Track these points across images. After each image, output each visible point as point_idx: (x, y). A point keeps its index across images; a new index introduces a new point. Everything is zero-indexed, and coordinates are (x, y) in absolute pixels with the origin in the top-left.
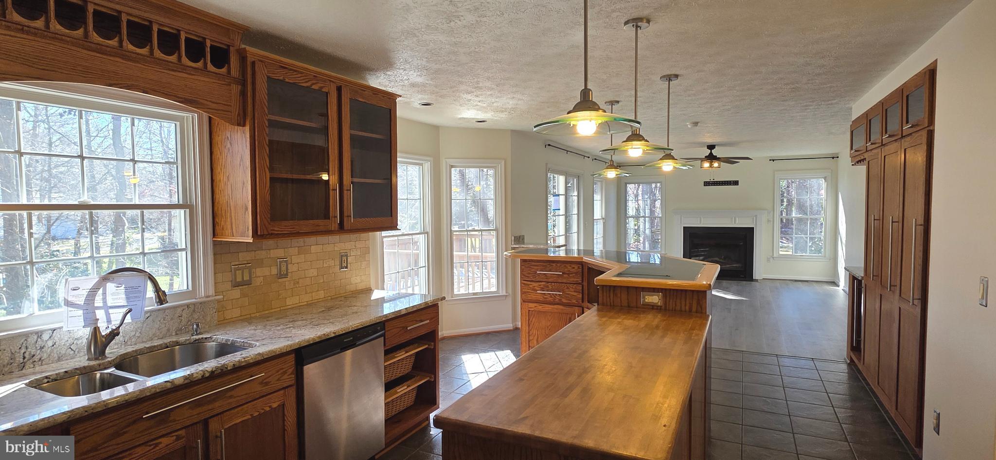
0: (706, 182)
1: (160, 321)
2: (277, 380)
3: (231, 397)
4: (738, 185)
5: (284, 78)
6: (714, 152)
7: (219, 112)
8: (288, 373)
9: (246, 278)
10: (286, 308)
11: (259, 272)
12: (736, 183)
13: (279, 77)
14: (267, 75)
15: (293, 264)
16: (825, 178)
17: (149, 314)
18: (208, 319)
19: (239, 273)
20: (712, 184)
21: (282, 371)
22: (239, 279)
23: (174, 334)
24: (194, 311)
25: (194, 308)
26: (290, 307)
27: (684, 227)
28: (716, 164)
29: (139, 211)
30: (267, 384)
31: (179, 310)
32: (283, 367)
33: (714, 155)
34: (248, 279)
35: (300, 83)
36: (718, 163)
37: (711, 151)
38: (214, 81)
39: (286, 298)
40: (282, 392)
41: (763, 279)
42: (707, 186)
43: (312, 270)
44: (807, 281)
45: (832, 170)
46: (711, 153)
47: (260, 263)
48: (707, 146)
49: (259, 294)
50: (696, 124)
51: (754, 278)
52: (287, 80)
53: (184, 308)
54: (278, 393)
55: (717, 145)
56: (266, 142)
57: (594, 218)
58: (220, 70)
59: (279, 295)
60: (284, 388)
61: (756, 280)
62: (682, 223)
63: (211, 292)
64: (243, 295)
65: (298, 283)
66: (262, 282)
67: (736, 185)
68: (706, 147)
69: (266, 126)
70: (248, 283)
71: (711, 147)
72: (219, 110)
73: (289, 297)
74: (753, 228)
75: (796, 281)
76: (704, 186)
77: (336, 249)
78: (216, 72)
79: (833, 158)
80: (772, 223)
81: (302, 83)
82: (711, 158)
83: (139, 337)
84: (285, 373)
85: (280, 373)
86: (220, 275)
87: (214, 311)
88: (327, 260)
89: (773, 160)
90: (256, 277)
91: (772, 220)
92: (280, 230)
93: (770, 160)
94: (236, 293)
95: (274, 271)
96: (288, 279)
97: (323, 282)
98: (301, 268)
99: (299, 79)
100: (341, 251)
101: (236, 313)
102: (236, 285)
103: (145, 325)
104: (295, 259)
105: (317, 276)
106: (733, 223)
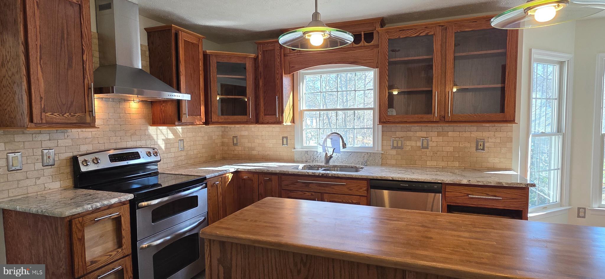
1: (355, 157)
2: (356, 190)
3: (333, 188)
5: (399, 36)
7: (367, 64)
8: (363, 190)
9: (400, 145)
10: (426, 166)
11: (408, 143)
13: (396, 37)
14: (388, 39)
15: (433, 142)
17: (351, 153)
18: (377, 161)
19: (395, 142)
21: (359, 187)
22: (395, 145)
23: (361, 164)
24: (370, 156)
25: (370, 155)
26: (429, 166)
29: (353, 111)
30: (351, 190)
31: (364, 154)
32: (360, 185)
34: (400, 146)
35: (411, 35)
38: (365, 50)
39: (427, 161)
40: (359, 197)
43: (448, 147)
47: (409, 139)
49: (408, 155)
52: (401, 37)
53: (366, 153)
54: (357, 196)
56: (386, 74)
58: (370, 43)
59: (422, 158)
60: (360, 196)
63: (380, 149)
64: (398, 154)
65: (436, 153)
66: (410, 149)
69: (387, 65)
70: (401, 148)
72: (367, 63)
73: (429, 161)
77: (472, 135)
78: (368, 45)
81: (412, 35)
83: (347, 161)
84: (361, 188)
85: (358, 187)
86: (385, 142)
87: (380, 158)
88: (463, 143)
90: (406, 146)
92: (393, 119)
94: (394, 152)
95: (419, 144)
96: (429, 150)
97: (459, 156)
98: (439, 145)
99: (410, 33)
100: (478, 138)
101: (394, 162)
102: (394, 148)
103: (349, 157)
104: (434, 139)
105: (453, 152)
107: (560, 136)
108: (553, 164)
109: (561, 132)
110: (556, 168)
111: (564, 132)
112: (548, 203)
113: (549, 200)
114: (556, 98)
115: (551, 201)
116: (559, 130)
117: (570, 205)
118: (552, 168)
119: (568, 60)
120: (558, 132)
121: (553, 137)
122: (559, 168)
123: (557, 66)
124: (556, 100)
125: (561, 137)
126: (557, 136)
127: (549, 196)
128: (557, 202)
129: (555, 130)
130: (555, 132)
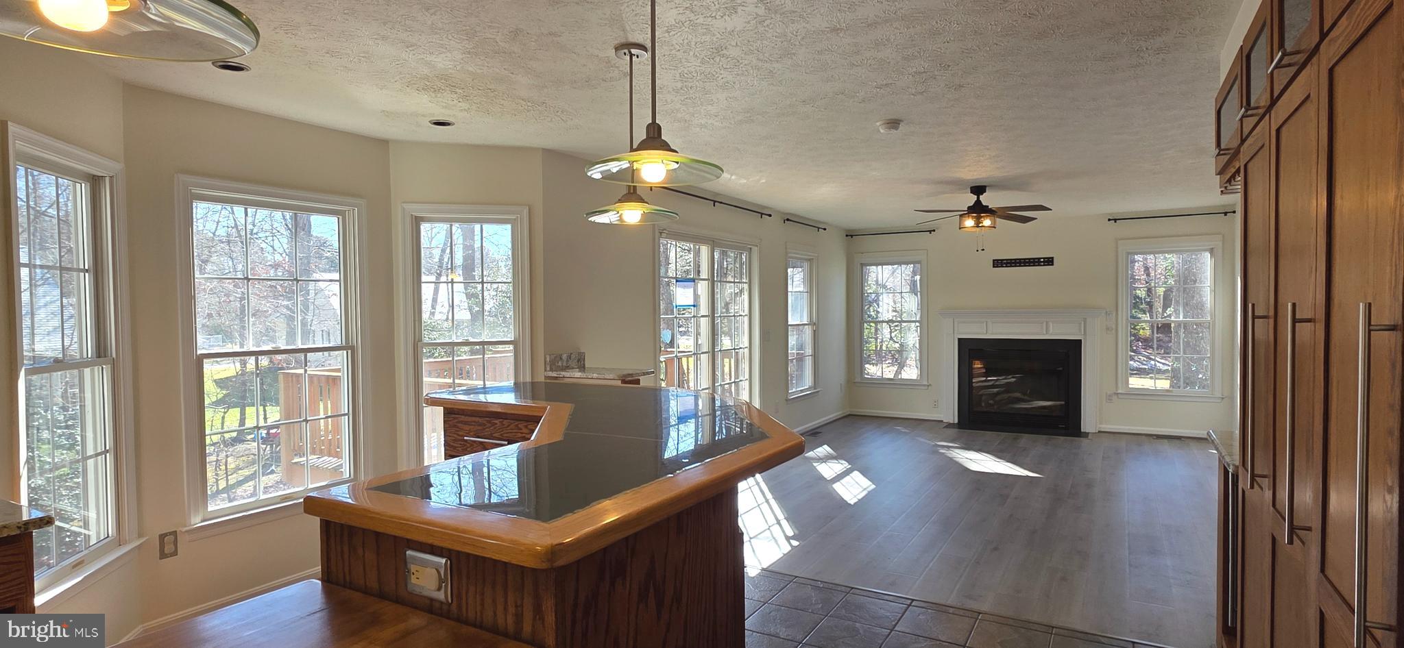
0: (998, 260)
4: (1052, 265)
6: (985, 199)
12: (1049, 261)
16: (1212, 251)
20: (1006, 264)
27: (959, 339)
28: (987, 222)
33: (984, 204)
36: (990, 220)
37: (978, 198)
41: (1099, 432)
42: (997, 267)
44: (1179, 438)
45: (1223, 236)
46: (978, 202)
48: (971, 188)
50: (894, 124)
51: (1082, 430)
55: (989, 186)
57: (789, 323)
61: (1086, 435)
62: (956, 332)
67: (1048, 265)
68: (969, 189)
71: (978, 190)
74: (1081, 340)
75: (1159, 437)
76: (994, 267)
79: (1226, 214)
80: (1114, 331)
82: (978, 210)
89: (1115, 220)
91: (1114, 327)
93: (1109, 220)
106: (1045, 332)
107: (104, 366)
108: (92, 439)
109: (105, 357)
110: (99, 451)
111: (114, 356)
112: (86, 549)
113: (87, 538)
114: (86, 268)
115: (93, 541)
116: (101, 350)
117: (140, 536)
118: (90, 452)
119: (111, 174)
120: (99, 357)
121: (87, 371)
122: (108, 448)
123: (83, 185)
124: (87, 274)
125: (107, 369)
126: (96, 368)
127: (86, 525)
128: (108, 537)
129: (89, 350)
130: (89, 356)
